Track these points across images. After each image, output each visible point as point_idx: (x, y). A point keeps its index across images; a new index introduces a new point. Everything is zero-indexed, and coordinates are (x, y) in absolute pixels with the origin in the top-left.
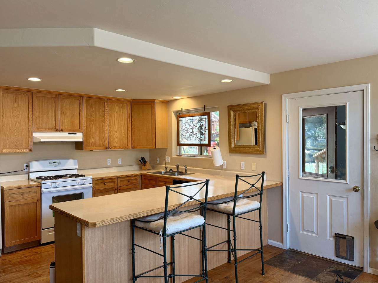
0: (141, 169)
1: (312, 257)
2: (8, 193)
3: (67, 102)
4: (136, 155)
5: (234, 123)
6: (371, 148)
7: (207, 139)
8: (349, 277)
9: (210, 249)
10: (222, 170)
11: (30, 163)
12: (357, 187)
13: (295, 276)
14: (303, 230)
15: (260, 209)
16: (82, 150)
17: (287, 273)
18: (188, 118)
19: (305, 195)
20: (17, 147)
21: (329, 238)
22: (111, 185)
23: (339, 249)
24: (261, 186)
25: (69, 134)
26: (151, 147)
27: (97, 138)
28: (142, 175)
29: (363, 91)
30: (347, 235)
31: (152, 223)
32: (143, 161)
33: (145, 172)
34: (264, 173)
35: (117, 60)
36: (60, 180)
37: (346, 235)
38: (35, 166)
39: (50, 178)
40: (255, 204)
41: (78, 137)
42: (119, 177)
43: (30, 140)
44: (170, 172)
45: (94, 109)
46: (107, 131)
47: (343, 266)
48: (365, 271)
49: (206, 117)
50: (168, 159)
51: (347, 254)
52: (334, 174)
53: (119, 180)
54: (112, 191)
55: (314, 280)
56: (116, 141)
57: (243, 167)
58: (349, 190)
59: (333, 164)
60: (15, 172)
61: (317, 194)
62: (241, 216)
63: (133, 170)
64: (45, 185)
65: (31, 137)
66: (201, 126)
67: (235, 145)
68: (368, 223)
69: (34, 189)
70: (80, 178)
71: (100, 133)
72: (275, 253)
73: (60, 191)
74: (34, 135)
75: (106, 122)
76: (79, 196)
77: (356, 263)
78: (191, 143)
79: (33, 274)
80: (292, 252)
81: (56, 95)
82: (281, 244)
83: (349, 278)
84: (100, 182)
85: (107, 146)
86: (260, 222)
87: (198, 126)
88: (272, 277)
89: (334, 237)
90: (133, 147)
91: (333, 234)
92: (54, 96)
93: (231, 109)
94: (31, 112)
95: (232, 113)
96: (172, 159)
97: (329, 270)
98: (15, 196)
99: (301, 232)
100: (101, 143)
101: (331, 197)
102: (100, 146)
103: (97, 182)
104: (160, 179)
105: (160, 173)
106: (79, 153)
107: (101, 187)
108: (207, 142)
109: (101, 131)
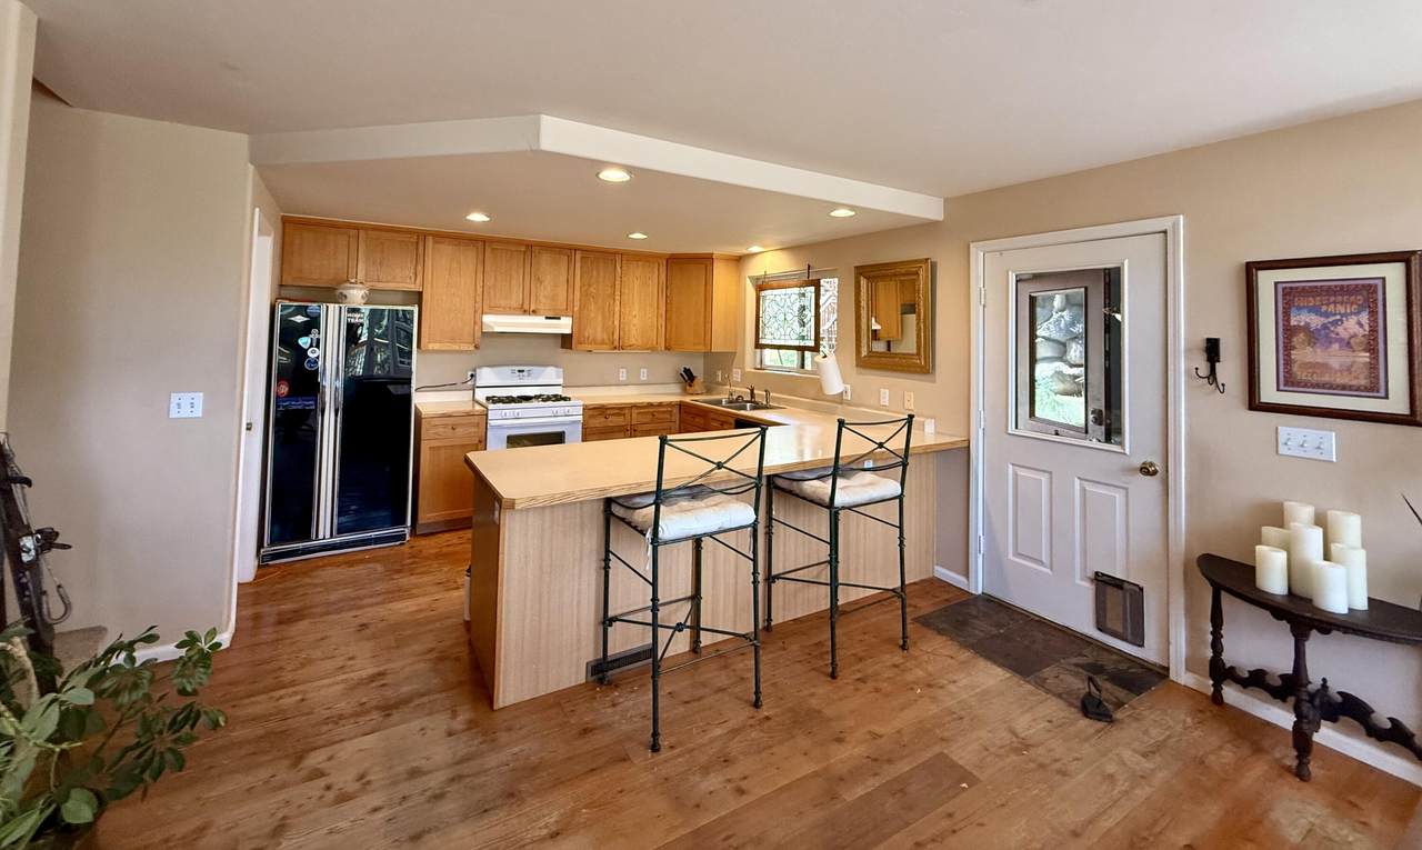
0: (685, 392)
1: (1037, 621)
2: (429, 423)
3: (545, 258)
4: (673, 364)
5: (868, 304)
6: (1187, 372)
7: (813, 338)
8: (1124, 688)
9: (787, 576)
10: (841, 403)
11: (478, 371)
12: (1151, 464)
13: (982, 663)
14: (1017, 554)
15: (900, 498)
16: (569, 351)
17: (966, 655)
18: (775, 292)
19: (1022, 472)
20: (453, 340)
21: (1078, 582)
22: (619, 421)
23: (1104, 610)
24: (904, 447)
25: (547, 318)
26: (702, 349)
27: (599, 329)
28: (681, 405)
29: (1165, 232)
30: (1124, 578)
31: (638, 511)
32: (688, 377)
33: (688, 399)
34: (911, 417)
35: (597, 175)
36: (524, 404)
37: (1124, 581)
38: (486, 376)
39: (510, 400)
40: (891, 487)
41: (564, 326)
42: (635, 406)
43: (476, 328)
44: (737, 402)
45: (595, 273)
46: (617, 316)
47: (1114, 657)
48: (1172, 676)
49: (813, 289)
50: (737, 375)
51: (1125, 628)
52: (1103, 427)
53: (635, 411)
54: (620, 431)
55: (1028, 682)
56: (634, 334)
57: (885, 401)
58: (1129, 470)
59: (1101, 405)
60: (452, 386)
61: (1051, 473)
62: (861, 509)
63: (670, 394)
64: (497, 414)
65: (479, 323)
66: (803, 308)
67: (870, 351)
68: (1182, 558)
69: (476, 419)
70: (562, 403)
71: (604, 317)
72: (947, 600)
73: (521, 426)
74: (484, 320)
75: (617, 298)
76: (558, 438)
77: (1149, 652)
78: (782, 343)
79: (448, 581)
80: (988, 599)
81: (527, 246)
82: (963, 579)
83: (1126, 692)
84: (596, 413)
85: (616, 343)
86: (901, 527)
87: (796, 308)
88: (925, 658)
89: (1092, 581)
90: (666, 348)
91: (1091, 575)
92: (523, 249)
93: (861, 274)
94: (480, 276)
95: (863, 282)
96: (744, 374)
97: (1074, 660)
98: (441, 430)
99: (1011, 556)
100: (606, 337)
101: (1085, 483)
102: (603, 343)
103: (591, 412)
104: (712, 416)
105: (719, 403)
106: (565, 355)
107: (598, 422)
108: (812, 344)
109: (607, 314)
